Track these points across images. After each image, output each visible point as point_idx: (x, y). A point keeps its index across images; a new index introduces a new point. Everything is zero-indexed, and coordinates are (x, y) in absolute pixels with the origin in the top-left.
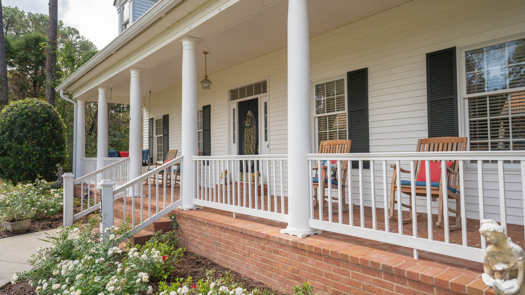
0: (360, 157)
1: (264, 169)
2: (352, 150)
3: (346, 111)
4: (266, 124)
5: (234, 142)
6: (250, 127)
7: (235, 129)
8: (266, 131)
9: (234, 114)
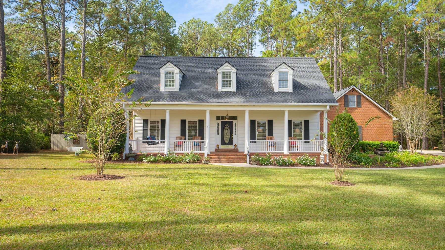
3: (267, 129)
4: (236, 129)
5: (218, 134)
6: (227, 130)
7: (218, 130)
8: (236, 132)
9: (218, 125)
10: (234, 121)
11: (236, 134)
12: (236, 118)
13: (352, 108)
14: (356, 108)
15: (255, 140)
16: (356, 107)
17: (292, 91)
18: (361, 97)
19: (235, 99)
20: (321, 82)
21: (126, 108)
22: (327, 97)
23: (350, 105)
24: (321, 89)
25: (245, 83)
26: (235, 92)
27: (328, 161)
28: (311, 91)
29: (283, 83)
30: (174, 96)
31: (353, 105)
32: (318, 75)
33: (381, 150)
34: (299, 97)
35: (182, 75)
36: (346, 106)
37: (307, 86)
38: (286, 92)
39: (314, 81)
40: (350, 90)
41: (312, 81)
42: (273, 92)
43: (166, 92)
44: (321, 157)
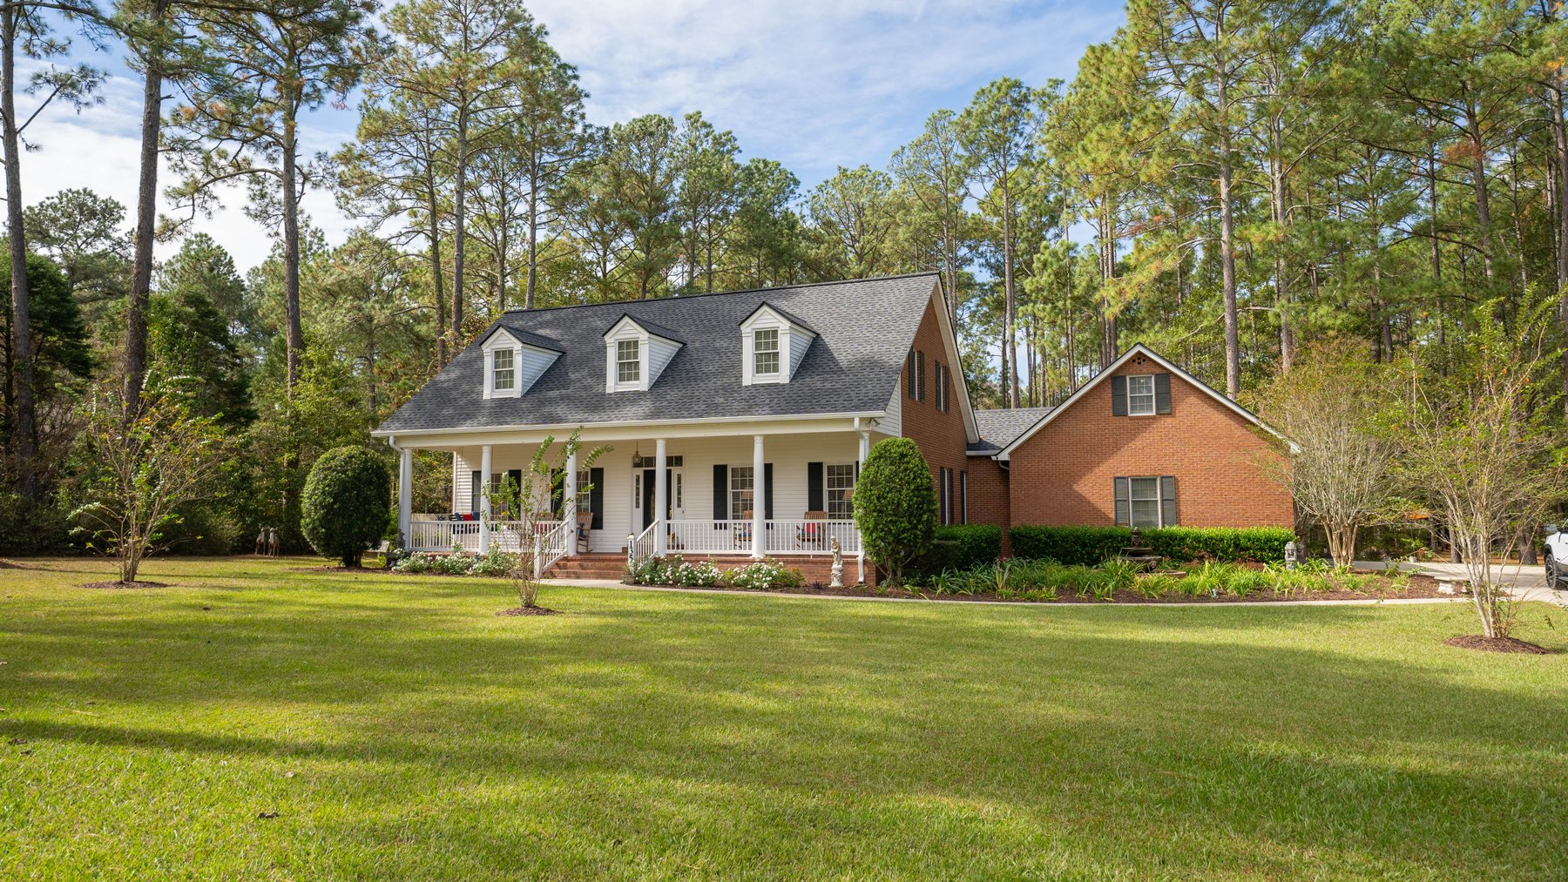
4: (679, 493)
5: (638, 507)
7: (638, 494)
8: (679, 499)
9: (638, 481)
10: (675, 471)
11: (679, 506)
12: (676, 461)
13: (1138, 418)
14: (1153, 418)
15: (725, 518)
16: (1154, 414)
17: (787, 381)
18: (1173, 380)
19: (630, 410)
20: (893, 348)
21: (403, 445)
22: (871, 393)
23: (1133, 409)
24: (876, 369)
25: (688, 366)
26: (643, 393)
27: (861, 579)
28: (843, 376)
29: (767, 361)
30: (503, 410)
31: (1142, 409)
32: (904, 326)
33: (1133, 554)
34: (795, 396)
35: (554, 356)
36: (1120, 411)
37: (844, 362)
38: (770, 385)
39: (876, 347)
40: (1132, 360)
41: (868, 347)
42: (740, 386)
43: (493, 400)
44: (835, 566)
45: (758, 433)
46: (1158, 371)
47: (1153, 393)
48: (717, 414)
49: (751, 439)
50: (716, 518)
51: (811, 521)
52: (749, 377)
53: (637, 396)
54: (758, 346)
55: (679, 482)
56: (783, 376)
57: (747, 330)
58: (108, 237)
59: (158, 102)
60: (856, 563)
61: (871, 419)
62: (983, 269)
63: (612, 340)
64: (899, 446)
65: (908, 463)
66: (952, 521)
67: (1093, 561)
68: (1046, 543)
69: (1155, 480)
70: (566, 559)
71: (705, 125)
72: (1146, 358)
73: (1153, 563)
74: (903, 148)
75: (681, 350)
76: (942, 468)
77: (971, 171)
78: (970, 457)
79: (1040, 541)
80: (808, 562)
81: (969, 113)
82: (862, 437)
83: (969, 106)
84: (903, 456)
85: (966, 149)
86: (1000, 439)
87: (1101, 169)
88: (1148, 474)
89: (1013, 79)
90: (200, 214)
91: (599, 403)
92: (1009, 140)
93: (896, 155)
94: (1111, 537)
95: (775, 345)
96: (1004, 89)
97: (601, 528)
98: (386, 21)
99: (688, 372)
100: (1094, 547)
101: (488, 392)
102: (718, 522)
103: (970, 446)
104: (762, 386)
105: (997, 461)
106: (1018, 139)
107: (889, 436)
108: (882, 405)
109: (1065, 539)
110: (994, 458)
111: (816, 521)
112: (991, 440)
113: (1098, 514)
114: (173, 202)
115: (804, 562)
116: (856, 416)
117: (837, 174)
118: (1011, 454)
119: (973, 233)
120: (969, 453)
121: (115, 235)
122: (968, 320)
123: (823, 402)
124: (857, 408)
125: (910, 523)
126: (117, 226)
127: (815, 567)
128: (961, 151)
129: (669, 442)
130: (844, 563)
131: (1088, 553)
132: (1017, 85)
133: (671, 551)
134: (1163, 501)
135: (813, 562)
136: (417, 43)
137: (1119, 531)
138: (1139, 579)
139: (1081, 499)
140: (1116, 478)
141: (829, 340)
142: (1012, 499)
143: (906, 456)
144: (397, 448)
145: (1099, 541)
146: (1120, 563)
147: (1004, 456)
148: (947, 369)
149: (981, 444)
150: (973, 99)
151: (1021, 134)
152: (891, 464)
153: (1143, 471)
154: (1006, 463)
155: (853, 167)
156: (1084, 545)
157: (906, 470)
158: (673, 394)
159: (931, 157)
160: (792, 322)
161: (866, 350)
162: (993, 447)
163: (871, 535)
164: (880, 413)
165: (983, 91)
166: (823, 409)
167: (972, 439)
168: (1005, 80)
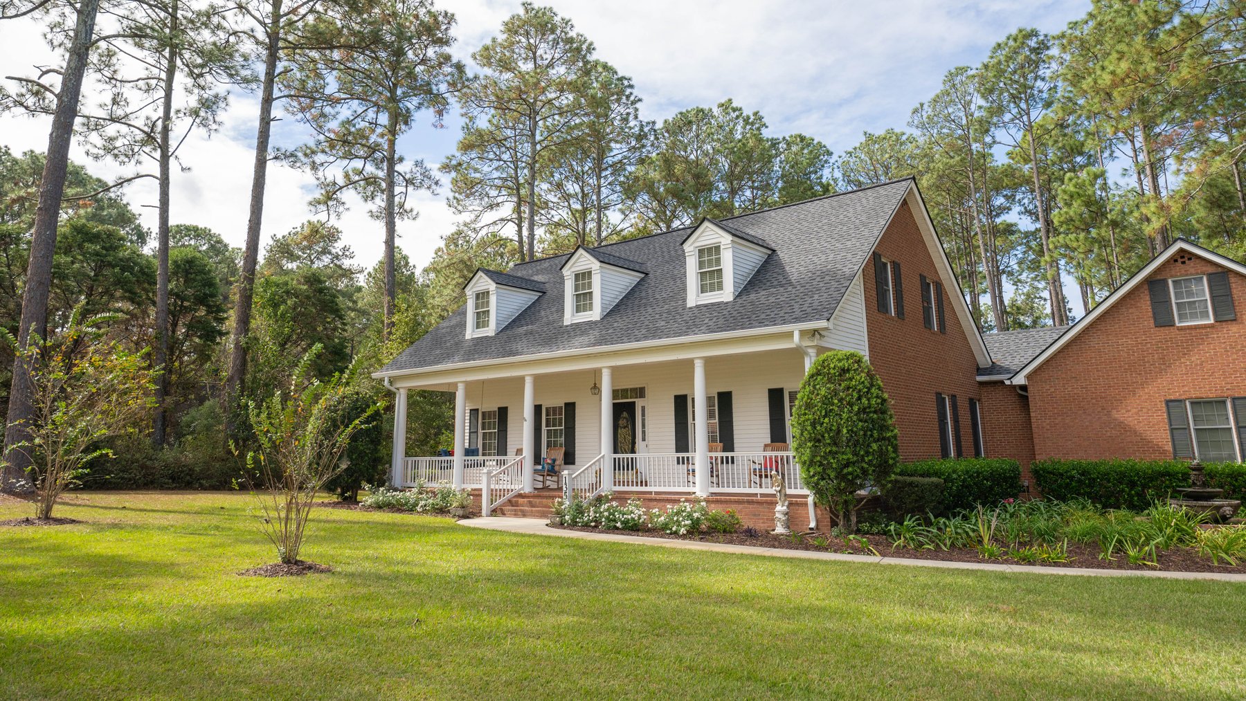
0: (730, 454)
1: (640, 466)
2: (724, 450)
3: (717, 420)
4: (643, 426)
6: (625, 427)
8: (644, 432)
10: (639, 403)
11: (644, 440)
12: (641, 393)
13: (1190, 328)
14: (1211, 326)
16: (1212, 321)
17: (731, 298)
18: (1233, 279)
19: (578, 340)
20: (849, 256)
21: (398, 386)
22: (816, 303)
23: (1181, 317)
24: (827, 278)
25: (643, 294)
26: (595, 323)
27: (813, 525)
28: (790, 288)
29: (711, 279)
30: (481, 347)
31: (1194, 316)
32: (866, 232)
33: (1190, 496)
34: (735, 314)
35: (534, 296)
36: (1163, 319)
37: (794, 277)
38: (713, 304)
39: (831, 257)
40: (1173, 260)
41: (823, 257)
42: (684, 307)
43: (473, 339)
44: (779, 508)
45: (697, 355)
46: (1211, 269)
47: (1208, 296)
48: (654, 337)
49: (690, 363)
50: (677, 451)
51: (774, 454)
52: (694, 298)
53: (591, 325)
54: (701, 264)
55: (643, 415)
56: (727, 294)
57: (690, 248)
58: (330, 253)
59: (268, 124)
60: (806, 504)
61: (815, 333)
62: (1022, 216)
63: (569, 273)
64: (840, 360)
65: (851, 379)
66: (959, 453)
67: (1139, 505)
68: (1080, 481)
69: (1224, 402)
70: (520, 496)
71: (734, 110)
72: (1192, 256)
73: (1228, 511)
74: (922, 105)
75: (642, 280)
76: (938, 394)
77: (995, 120)
78: (981, 384)
79: (1072, 478)
80: (752, 502)
81: (986, 67)
82: (807, 354)
83: (986, 60)
84: (844, 371)
85: (987, 100)
86: (1016, 361)
87: (1123, 80)
88: (1212, 395)
89: (1029, 29)
90: (333, 216)
91: (558, 335)
92: (1032, 88)
93: (915, 111)
94: (1167, 474)
95: (718, 261)
96: (1020, 40)
97: (573, 463)
98: (475, 58)
99: (641, 299)
100: (1144, 486)
101: (470, 333)
102: (681, 455)
103: (980, 371)
104: (706, 306)
105: (1013, 387)
106: (1039, 84)
107: (830, 349)
108: (826, 315)
109: (1105, 476)
110: (1007, 382)
111: (779, 454)
112: (1006, 363)
113: (1146, 445)
114: (313, 209)
115: (749, 502)
116: (796, 328)
117: (863, 139)
118: (1028, 377)
119: (1009, 182)
120: (979, 378)
121: (334, 251)
122: (1016, 267)
123: (763, 316)
124: (797, 320)
125: (855, 454)
126: (335, 245)
127: (761, 508)
128: (982, 102)
129: (615, 370)
130: (790, 504)
131: (1138, 494)
132: (1033, 33)
133: (617, 488)
134: (1239, 428)
135: (758, 503)
136: (501, 72)
137: (1179, 467)
138: (1205, 533)
139: (1124, 428)
140: (1168, 402)
141: (783, 255)
142: (1035, 430)
143: (848, 370)
144: (392, 389)
145: (1152, 479)
146: (1173, 510)
147: (1020, 380)
148: (939, 286)
149: (994, 368)
150: (990, 54)
151: (1043, 79)
152: (829, 381)
153: (1207, 391)
154: (1024, 388)
155: (879, 132)
156: (1132, 484)
157: (848, 388)
158: (619, 323)
159: (951, 110)
160: (734, 235)
161: (819, 261)
162: (1007, 371)
163: (808, 470)
164: (822, 324)
165: (999, 45)
166: (761, 323)
167: (983, 362)
168: (1021, 31)
